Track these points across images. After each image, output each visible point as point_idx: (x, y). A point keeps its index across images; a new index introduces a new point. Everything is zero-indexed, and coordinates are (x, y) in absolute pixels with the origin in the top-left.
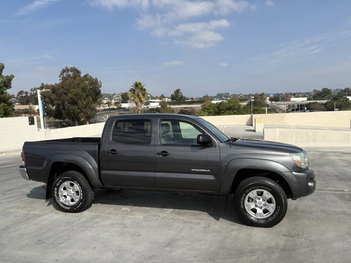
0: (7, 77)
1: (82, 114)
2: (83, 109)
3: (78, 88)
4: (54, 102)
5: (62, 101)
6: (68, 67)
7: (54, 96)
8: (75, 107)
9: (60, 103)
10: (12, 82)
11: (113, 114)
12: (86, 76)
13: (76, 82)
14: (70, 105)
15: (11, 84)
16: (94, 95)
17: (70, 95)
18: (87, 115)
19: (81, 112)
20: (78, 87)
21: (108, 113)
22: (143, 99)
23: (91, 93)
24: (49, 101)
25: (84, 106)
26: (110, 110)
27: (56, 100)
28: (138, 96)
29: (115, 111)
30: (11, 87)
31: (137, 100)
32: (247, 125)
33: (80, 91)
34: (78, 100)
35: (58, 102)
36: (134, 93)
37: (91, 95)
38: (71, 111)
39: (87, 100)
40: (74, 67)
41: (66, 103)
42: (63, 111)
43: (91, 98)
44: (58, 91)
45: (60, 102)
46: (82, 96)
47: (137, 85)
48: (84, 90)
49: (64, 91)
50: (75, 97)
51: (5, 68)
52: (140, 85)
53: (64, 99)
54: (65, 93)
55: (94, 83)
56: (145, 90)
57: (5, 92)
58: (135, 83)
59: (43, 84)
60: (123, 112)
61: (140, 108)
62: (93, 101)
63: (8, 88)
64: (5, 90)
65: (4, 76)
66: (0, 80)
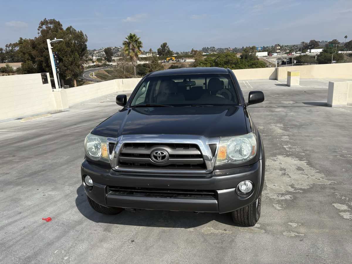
1: (68, 72)
2: (69, 67)
3: (62, 43)
4: (35, 58)
5: (45, 57)
6: (47, 19)
7: (34, 53)
11: (98, 71)
12: (69, 29)
13: (58, 36)
16: (80, 50)
18: (73, 73)
22: (138, 54)
23: (77, 48)
24: (30, 58)
25: (70, 62)
26: (95, 67)
27: (38, 57)
28: (133, 50)
29: (100, 68)
31: (132, 54)
32: (270, 79)
33: (64, 46)
34: (64, 57)
35: (39, 58)
36: (129, 46)
37: (77, 51)
39: (73, 56)
40: (54, 19)
42: (47, 69)
43: (77, 54)
44: (38, 46)
45: (42, 59)
46: (67, 51)
47: (131, 37)
48: (68, 44)
52: (135, 38)
53: (47, 56)
56: (140, 43)
58: (129, 35)
59: (21, 39)
60: (109, 69)
61: (136, 63)
62: (79, 57)
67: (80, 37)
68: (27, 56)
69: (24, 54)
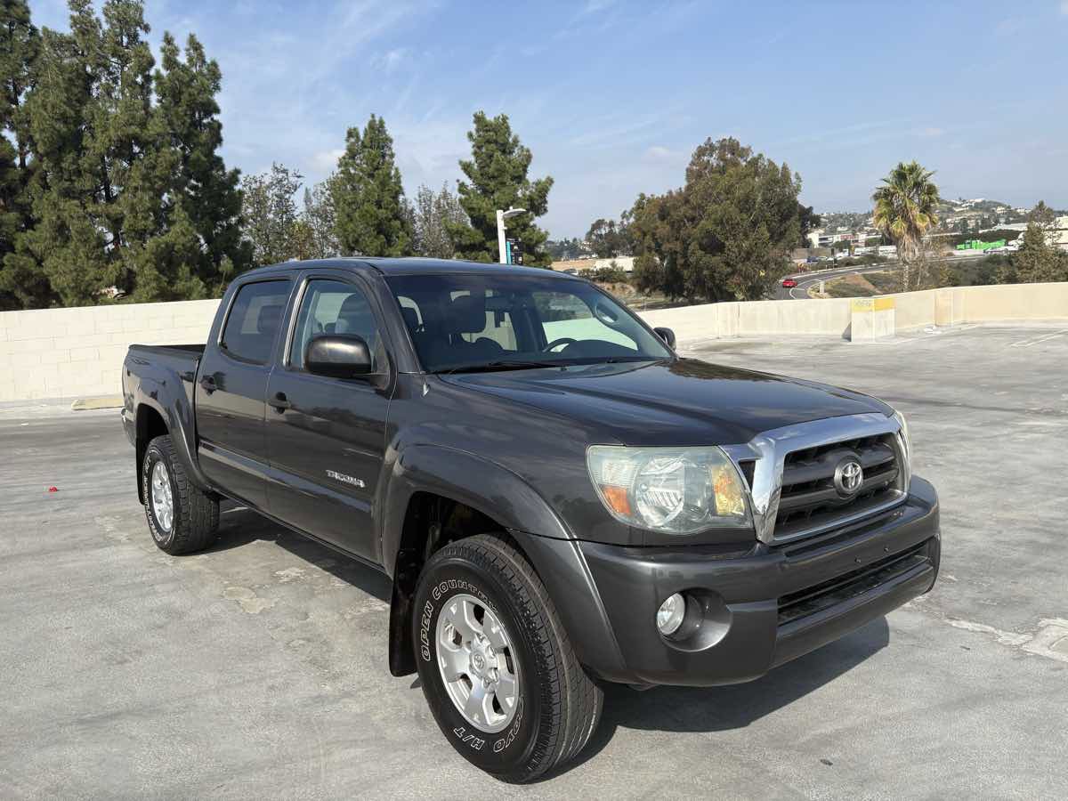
0: (537, 184)
1: (736, 279)
2: (739, 266)
3: (728, 202)
4: (662, 245)
6: (713, 141)
7: (663, 229)
8: (716, 260)
9: (678, 250)
10: (550, 197)
11: (843, 278)
12: (754, 163)
13: (724, 182)
14: (703, 252)
15: (546, 202)
16: (777, 218)
17: (706, 224)
18: (750, 284)
19: (733, 273)
20: (728, 199)
22: (920, 224)
23: (766, 214)
24: (653, 245)
25: (742, 253)
26: (835, 267)
27: (668, 241)
28: (904, 214)
29: (852, 268)
30: (546, 210)
31: (897, 226)
33: (732, 209)
34: (726, 239)
35: (672, 246)
36: (890, 204)
37: (767, 222)
38: (705, 272)
39: (752, 236)
40: (730, 139)
41: (693, 246)
42: (686, 273)
43: (764, 229)
44: (672, 213)
45: (678, 246)
46: (738, 224)
47: (901, 175)
48: (745, 204)
49: (691, 211)
50: (719, 229)
51: (532, 160)
52: (914, 175)
53: (689, 238)
54: (692, 219)
55: (776, 182)
56: (931, 190)
57: (532, 223)
58: (895, 167)
59: (642, 196)
60: (882, 272)
61: (911, 254)
62: (771, 237)
63: (538, 214)
64: (532, 219)
65: (531, 181)
66: (519, 194)
68: (648, 240)
69: (644, 234)
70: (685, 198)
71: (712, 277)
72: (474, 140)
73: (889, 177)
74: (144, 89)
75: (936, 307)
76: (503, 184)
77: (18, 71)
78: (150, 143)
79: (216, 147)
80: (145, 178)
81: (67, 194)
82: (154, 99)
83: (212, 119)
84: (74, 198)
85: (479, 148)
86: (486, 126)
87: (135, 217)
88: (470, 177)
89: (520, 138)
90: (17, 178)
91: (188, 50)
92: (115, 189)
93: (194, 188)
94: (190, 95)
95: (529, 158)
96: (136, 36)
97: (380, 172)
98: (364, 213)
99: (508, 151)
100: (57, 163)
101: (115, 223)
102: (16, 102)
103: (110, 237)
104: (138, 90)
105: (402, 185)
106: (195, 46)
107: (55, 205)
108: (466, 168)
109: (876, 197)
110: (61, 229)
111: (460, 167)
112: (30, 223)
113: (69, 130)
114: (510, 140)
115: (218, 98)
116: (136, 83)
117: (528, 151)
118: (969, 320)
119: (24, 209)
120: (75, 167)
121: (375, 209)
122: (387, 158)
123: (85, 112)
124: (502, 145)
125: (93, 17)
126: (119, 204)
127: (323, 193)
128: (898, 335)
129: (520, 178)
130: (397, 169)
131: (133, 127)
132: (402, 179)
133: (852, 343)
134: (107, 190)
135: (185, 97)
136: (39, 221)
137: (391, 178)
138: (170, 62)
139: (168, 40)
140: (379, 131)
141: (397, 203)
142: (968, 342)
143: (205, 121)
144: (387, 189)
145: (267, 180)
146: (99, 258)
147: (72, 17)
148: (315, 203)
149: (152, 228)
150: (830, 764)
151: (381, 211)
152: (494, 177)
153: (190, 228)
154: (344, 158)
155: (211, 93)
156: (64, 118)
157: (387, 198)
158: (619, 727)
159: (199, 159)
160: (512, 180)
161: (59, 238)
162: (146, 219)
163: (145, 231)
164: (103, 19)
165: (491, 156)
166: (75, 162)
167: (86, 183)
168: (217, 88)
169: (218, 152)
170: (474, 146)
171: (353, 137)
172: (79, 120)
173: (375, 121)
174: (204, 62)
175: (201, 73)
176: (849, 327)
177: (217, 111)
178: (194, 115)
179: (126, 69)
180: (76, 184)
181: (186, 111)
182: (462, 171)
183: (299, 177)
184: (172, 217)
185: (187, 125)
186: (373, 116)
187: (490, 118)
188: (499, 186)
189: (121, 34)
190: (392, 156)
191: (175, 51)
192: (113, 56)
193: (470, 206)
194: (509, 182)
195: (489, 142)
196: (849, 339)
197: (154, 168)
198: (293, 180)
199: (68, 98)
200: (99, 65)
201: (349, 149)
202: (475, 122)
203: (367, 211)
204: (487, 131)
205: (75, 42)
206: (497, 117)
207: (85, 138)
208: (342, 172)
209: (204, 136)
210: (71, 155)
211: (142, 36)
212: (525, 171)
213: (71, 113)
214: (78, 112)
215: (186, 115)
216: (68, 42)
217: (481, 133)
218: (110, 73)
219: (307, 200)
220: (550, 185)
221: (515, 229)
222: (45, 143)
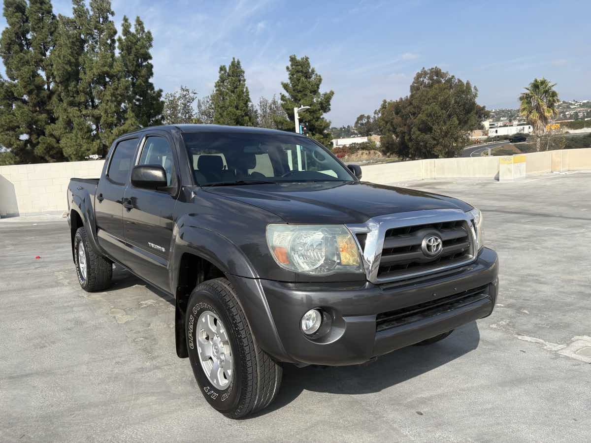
0: (325, 95)
1: (439, 148)
2: (441, 140)
3: (435, 104)
4: (396, 128)
5: (409, 126)
6: (426, 69)
7: (397, 120)
8: (427, 137)
9: (406, 131)
10: (332, 102)
11: (502, 147)
13: (432, 92)
14: (420, 132)
15: (330, 105)
16: (463, 113)
17: (422, 116)
18: (447, 150)
19: (437, 144)
20: (435, 102)
21: (493, 145)
22: (547, 114)
23: (456, 110)
24: (391, 128)
25: (443, 133)
27: (400, 126)
28: (538, 108)
30: (329, 109)
31: (533, 115)
33: (437, 108)
34: (433, 125)
35: (402, 129)
36: (529, 103)
37: (457, 115)
38: (422, 144)
39: (448, 123)
40: (436, 67)
41: (414, 129)
42: (410, 144)
43: (455, 119)
44: (402, 110)
45: (405, 129)
46: (440, 116)
47: (536, 86)
48: (444, 105)
49: (413, 109)
50: (429, 119)
51: (322, 82)
52: (544, 86)
53: (412, 124)
54: (414, 114)
55: (463, 92)
56: (554, 94)
57: (321, 117)
58: (532, 81)
59: (385, 101)
62: (459, 124)
63: (325, 112)
64: (322, 114)
65: (321, 93)
66: (315, 100)
67: (464, 91)
68: (389, 126)
69: (387, 123)
70: (409, 102)
71: (425, 147)
72: (290, 71)
73: (529, 87)
74: (112, 47)
75: (552, 162)
76: (306, 95)
77: (46, 38)
78: (114, 76)
79: (149, 78)
80: (113, 95)
81: (72, 104)
82: (117, 52)
83: (148, 63)
84: (75, 106)
85: (292, 75)
86: (297, 63)
87: (107, 116)
88: (287, 91)
89: (315, 70)
90: (46, 96)
91: (135, 25)
92: (97, 101)
93: (138, 100)
94: (136, 49)
95: (320, 80)
96: (107, 18)
97: (238, 89)
98: (229, 112)
99: (308, 76)
100: (66, 87)
101: (97, 120)
102: (45, 55)
103: (94, 127)
104: (108, 47)
105: (250, 96)
106: (139, 23)
107: (65, 110)
108: (285, 86)
109: (521, 99)
110: (69, 123)
111: (282, 86)
112: (53, 120)
113: (72, 69)
114: (310, 70)
115: (151, 51)
116: (107, 44)
117: (320, 76)
118: (571, 168)
119: (49, 113)
120: (75, 89)
121: (235, 110)
122: (242, 82)
123: (81, 59)
124: (306, 73)
125: (85, 8)
126: (99, 110)
127: (208, 102)
128: (528, 177)
129: (315, 92)
130: (247, 88)
131: (106, 67)
132: (250, 93)
133: (500, 182)
134: (93, 101)
135: (134, 50)
136: (57, 119)
137: (243, 93)
138: (126, 32)
139: (126, 20)
140: (237, 67)
141: (247, 107)
142: (568, 181)
143: (144, 64)
144: (241, 99)
145: (178, 95)
146: (88, 138)
147: (74, 8)
148: (203, 108)
149: (115, 122)
150: (422, 414)
151: (238, 111)
152: (300, 91)
153: (136, 122)
154: (218, 82)
155: (148, 49)
156: (69, 63)
157: (241, 104)
158: (305, 390)
159: (141, 84)
160: (311, 93)
161: (68, 128)
162: (113, 117)
163: (112, 123)
164: (90, 8)
165: (300, 80)
166: (75, 87)
167: (82, 98)
168: (151, 46)
169: (151, 80)
170: (289, 74)
171: (223, 70)
172: (77, 64)
173: (235, 61)
174: (144, 31)
175: (142, 37)
176: (499, 173)
177: (150, 58)
178: (138, 60)
179: (102, 36)
180: (76, 99)
181: (134, 58)
182: (283, 89)
183: (195, 93)
184: (126, 116)
185: (135, 65)
186: (234, 59)
187: (299, 58)
188: (303, 96)
189: (99, 17)
190: (244, 80)
191: (129, 26)
192: (95, 29)
193: (288, 108)
194: (309, 94)
195: (298, 72)
196: (498, 180)
197: (117, 89)
198: (192, 95)
199: (72, 52)
200: (88, 34)
201: (221, 77)
202: (290, 61)
203: (230, 112)
204: (297, 65)
205: (75, 22)
206: (302, 57)
207: (80, 74)
208: (217, 90)
209: (144, 71)
210: (74, 83)
211: (110, 18)
212: (318, 88)
213: (73, 60)
214: (77, 59)
215: (134, 60)
216: (72, 22)
217: (294, 67)
218: (94, 38)
219: (199, 106)
220: (332, 95)
221: (312, 120)
222: (60, 77)
